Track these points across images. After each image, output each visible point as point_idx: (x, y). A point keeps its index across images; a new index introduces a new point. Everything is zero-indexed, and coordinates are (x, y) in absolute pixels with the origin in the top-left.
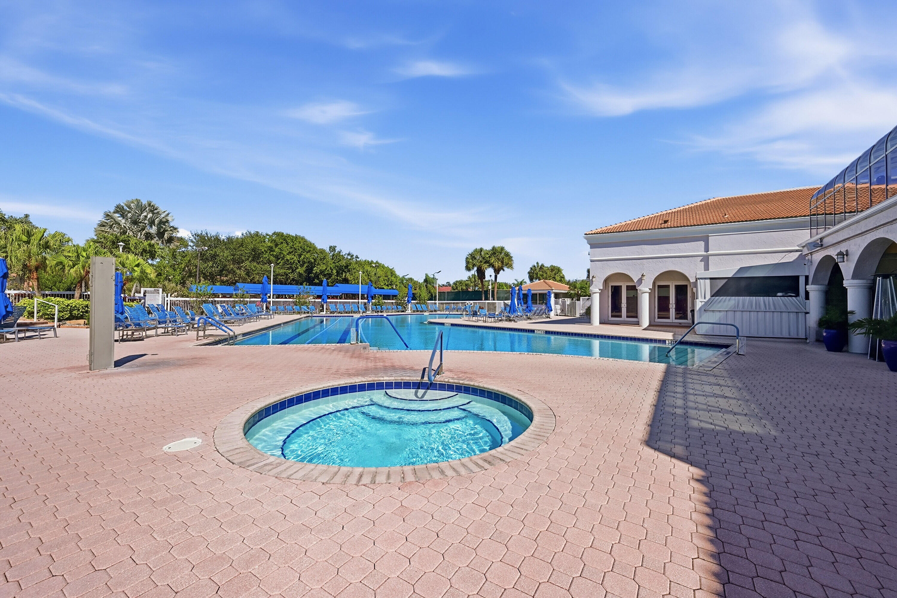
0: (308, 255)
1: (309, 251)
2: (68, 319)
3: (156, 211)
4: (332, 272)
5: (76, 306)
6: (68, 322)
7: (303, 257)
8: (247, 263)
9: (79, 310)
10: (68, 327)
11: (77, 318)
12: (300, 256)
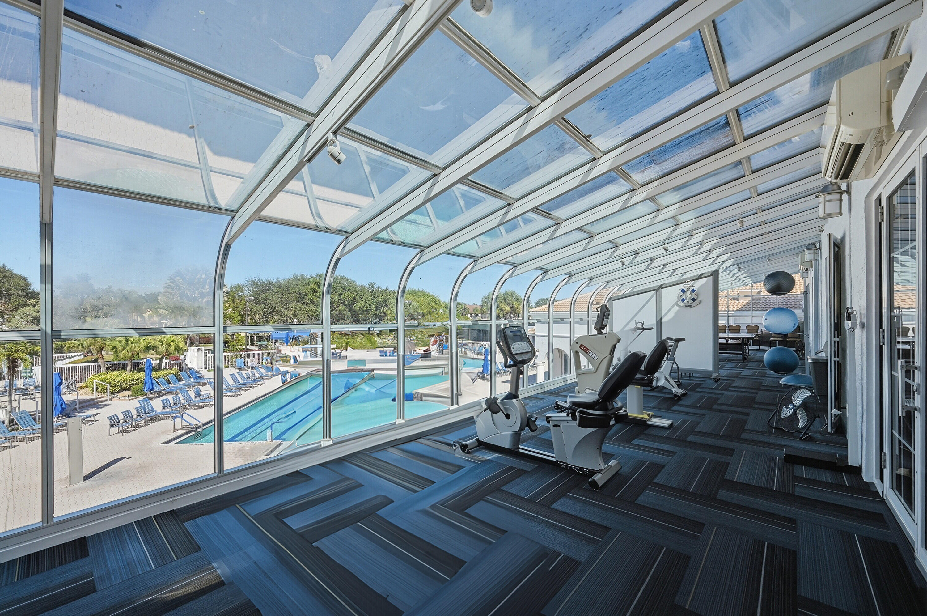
0: (347, 294)
1: (349, 290)
2: (118, 392)
3: (208, 273)
4: (370, 308)
5: (124, 382)
6: (119, 394)
7: (342, 296)
8: (294, 304)
9: (127, 384)
10: (117, 400)
11: (126, 390)
12: (340, 295)
